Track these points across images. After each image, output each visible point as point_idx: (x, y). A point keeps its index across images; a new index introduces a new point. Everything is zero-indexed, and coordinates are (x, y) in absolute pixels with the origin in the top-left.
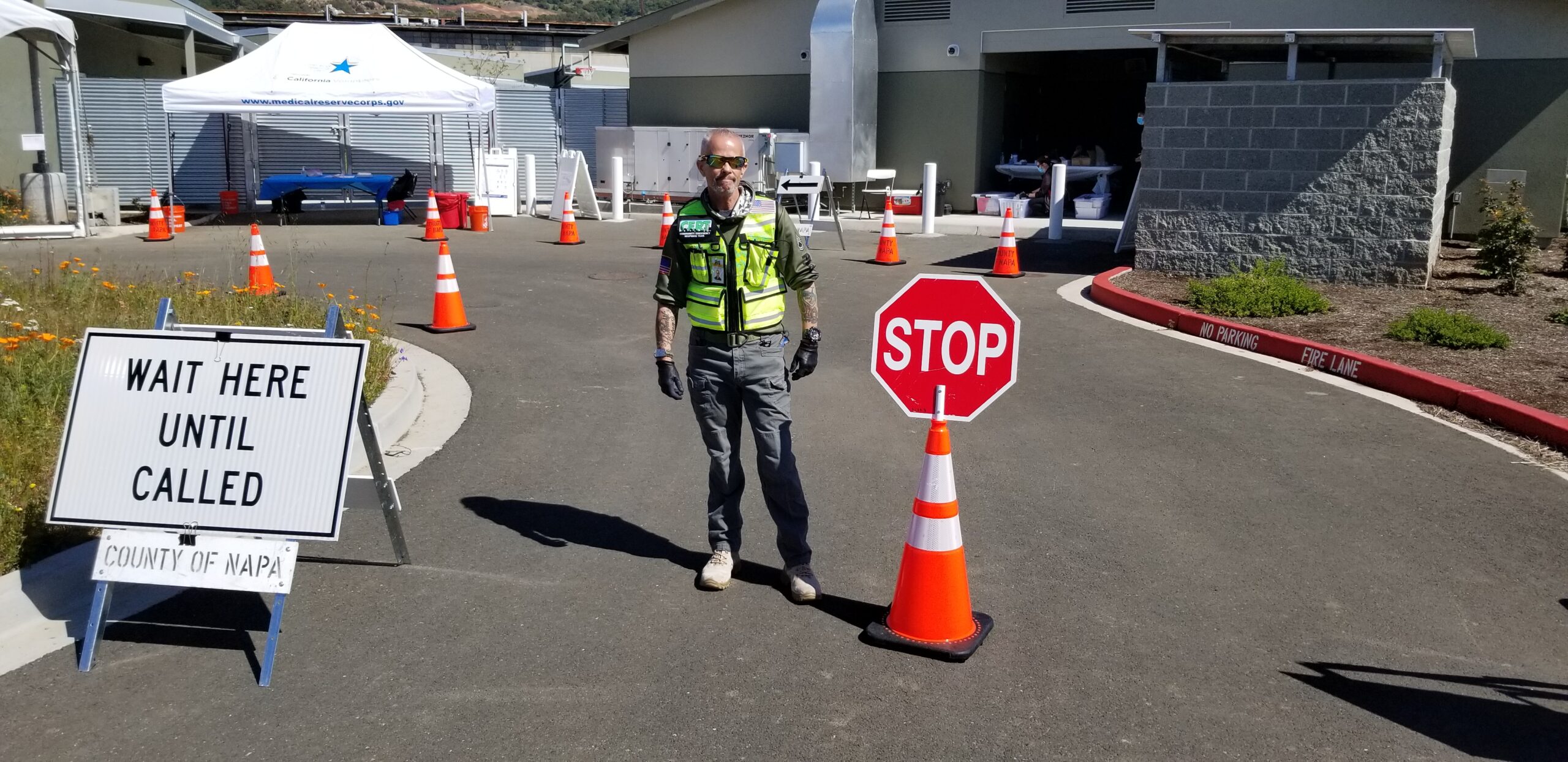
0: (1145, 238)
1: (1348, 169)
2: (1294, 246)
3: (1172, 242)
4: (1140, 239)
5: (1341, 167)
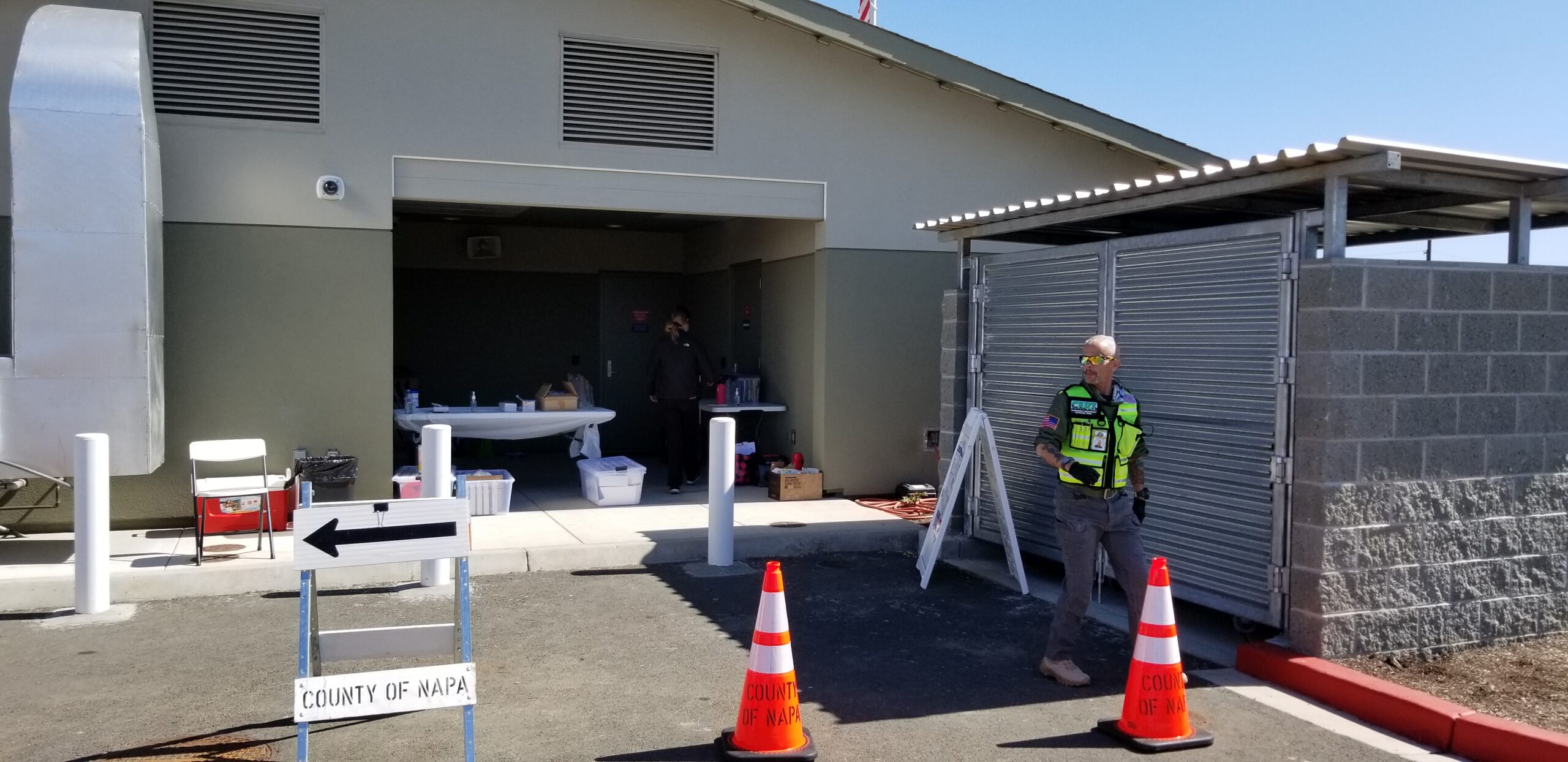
0: (1337, 591)
2: (1550, 574)
3: (1381, 591)
4: (1329, 594)
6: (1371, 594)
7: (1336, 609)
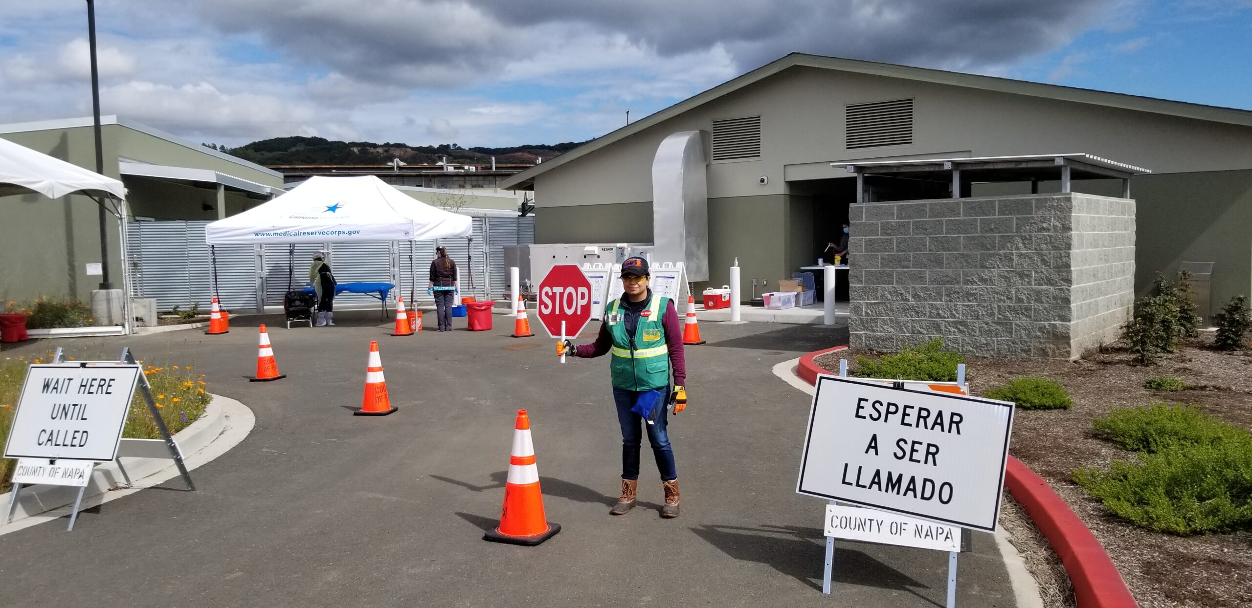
0: (856, 324)
1: (1003, 266)
2: (967, 327)
3: (876, 326)
4: (852, 324)
5: (998, 265)
6: (872, 327)
7: (856, 330)
